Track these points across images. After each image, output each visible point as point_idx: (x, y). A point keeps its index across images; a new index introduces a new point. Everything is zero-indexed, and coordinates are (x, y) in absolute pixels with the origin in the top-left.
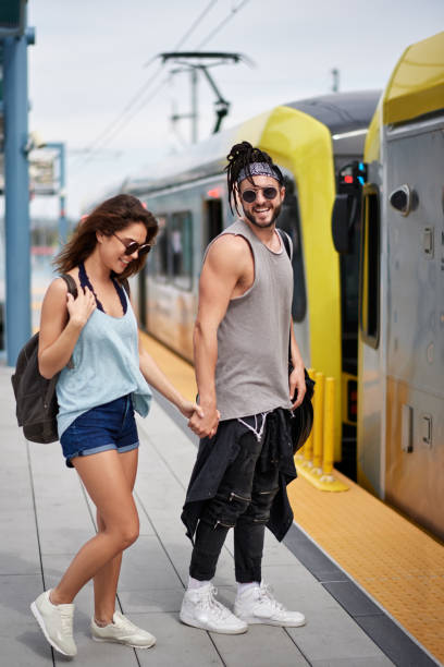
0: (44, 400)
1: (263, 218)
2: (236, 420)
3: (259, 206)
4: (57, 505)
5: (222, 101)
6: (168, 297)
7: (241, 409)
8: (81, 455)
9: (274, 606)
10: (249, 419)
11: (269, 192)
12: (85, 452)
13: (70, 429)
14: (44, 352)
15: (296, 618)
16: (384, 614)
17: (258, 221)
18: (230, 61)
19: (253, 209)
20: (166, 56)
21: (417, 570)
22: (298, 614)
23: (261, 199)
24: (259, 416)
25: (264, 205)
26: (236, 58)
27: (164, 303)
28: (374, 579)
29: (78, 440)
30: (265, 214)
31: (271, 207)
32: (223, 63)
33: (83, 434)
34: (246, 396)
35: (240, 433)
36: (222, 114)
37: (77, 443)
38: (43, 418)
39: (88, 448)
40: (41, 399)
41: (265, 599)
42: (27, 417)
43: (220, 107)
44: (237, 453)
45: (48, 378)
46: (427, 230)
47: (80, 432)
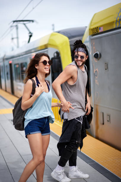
0: (22, 117)
1: (79, 64)
2: (75, 119)
3: (78, 60)
4: (6, 147)
5: (30, 33)
6: (21, 86)
7: (76, 116)
8: (30, 134)
9: (80, 173)
10: (78, 118)
11: (82, 57)
12: (31, 133)
13: (27, 126)
14: (24, 102)
15: (86, 176)
16: (109, 172)
17: (78, 64)
18: (31, 22)
19: (77, 61)
20: (14, 21)
21: (113, 158)
22: (87, 175)
23: (79, 59)
24: (81, 117)
25: (80, 60)
26: (33, 21)
27: (19, 88)
28: (102, 161)
29: (29, 129)
30: (80, 63)
31: (82, 61)
32: (29, 23)
33: (31, 127)
34: (76, 112)
35: (76, 123)
36: (31, 36)
37: (29, 130)
38: (21, 122)
39: (32, 132)
40: (21, 117)
41: (77, 171)
42: (16, 122)
43: (30, 34)
44: (75, 129)
45: (24, 110)
46: (106, 63)
47: (30, 127)
